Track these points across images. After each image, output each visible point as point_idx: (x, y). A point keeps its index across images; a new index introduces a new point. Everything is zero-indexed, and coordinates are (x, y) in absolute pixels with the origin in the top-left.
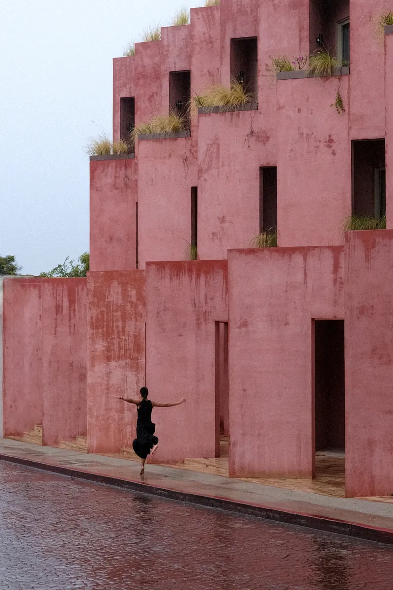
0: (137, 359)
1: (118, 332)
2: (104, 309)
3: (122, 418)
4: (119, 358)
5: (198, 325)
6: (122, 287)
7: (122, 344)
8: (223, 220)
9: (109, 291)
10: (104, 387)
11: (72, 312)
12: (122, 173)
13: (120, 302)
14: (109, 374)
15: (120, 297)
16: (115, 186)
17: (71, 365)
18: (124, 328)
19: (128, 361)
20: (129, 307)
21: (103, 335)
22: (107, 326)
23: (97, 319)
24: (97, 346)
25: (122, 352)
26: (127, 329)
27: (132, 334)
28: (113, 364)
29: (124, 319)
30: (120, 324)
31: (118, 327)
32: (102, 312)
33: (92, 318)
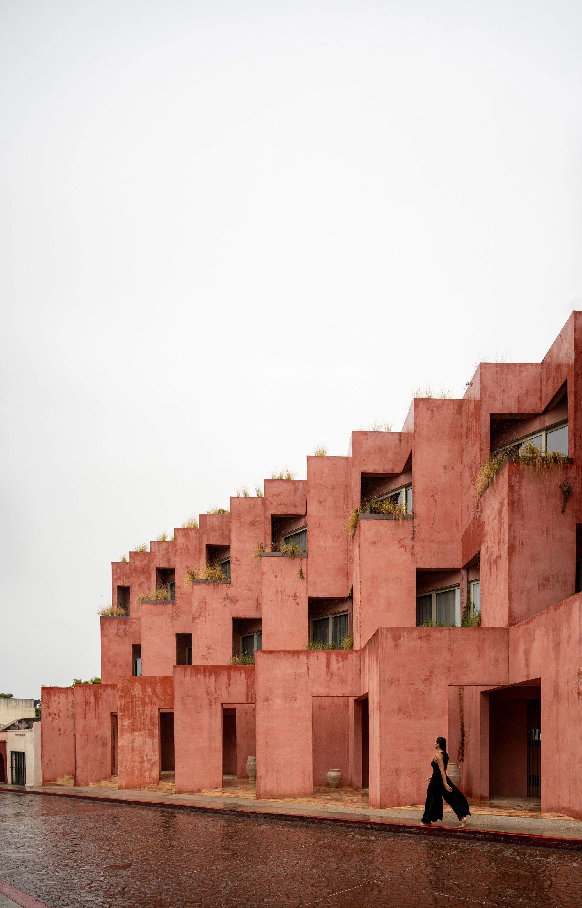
0: (153, 730)
1: (140, 714)
2: (129, 700)
3: (143, 767)
4: (140, 730)
5: (210, 706)
6: (142, 686)
7: (142, 722)
8: (209, 648)
9: (133, 689)
10: (130, 748)
11: (97, 705)
12: (122, 627)
13: (141, 695)
14: (133, 740)
15: (141, 692)
16: (117, 634)
17: (97, 737)
18: (143, 711)
19: (147, 732)
20: (147, 699)
21: (129, 716)
22: (132, 710)
23: (125, 706)
24: (124, 723)
25: (142, 726)
26: (145, 712)
27: (149, 715)
28: (136, 734)
29: (144, 704)
30: (141, 709)
31: (139, 711)
32: (128, 702)
33: (121, 705)
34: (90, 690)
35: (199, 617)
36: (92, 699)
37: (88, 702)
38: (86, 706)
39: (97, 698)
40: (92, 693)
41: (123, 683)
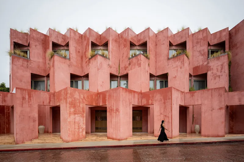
0: (83, 114)
1: (78, 106)
2: (73, 99)
3: (79, 131)
4: (78, 114)
6: (79, 94)
7: (79, 110)
9: (75, 94)
10: (74, 122)
11: (30, 100)
12: (26, 63)
13: (78, 98)
14: (75, 119)
15: (78, 96)
16: (22, 66)
18: (79, 105)
19: (81, 115)
20: (81, 100)
21: (73, 107)
22: (74, 104)
23: (71, 102)
24: (71, 110)
25: (79, 112)
26: (80, 106)
27: (82, 107)
28: (76, 115)
29: (79, 102)
30: (78, 104)
31: (77, 105)
32: (73, 100)
33: (69, 101)
34: (25, 91)
35: (100, 69)
36: (27, 97)
37: (24, 98)
38: (23, 100)
39: (30, 97)
40: (27, 93)
41: (71, 91)
